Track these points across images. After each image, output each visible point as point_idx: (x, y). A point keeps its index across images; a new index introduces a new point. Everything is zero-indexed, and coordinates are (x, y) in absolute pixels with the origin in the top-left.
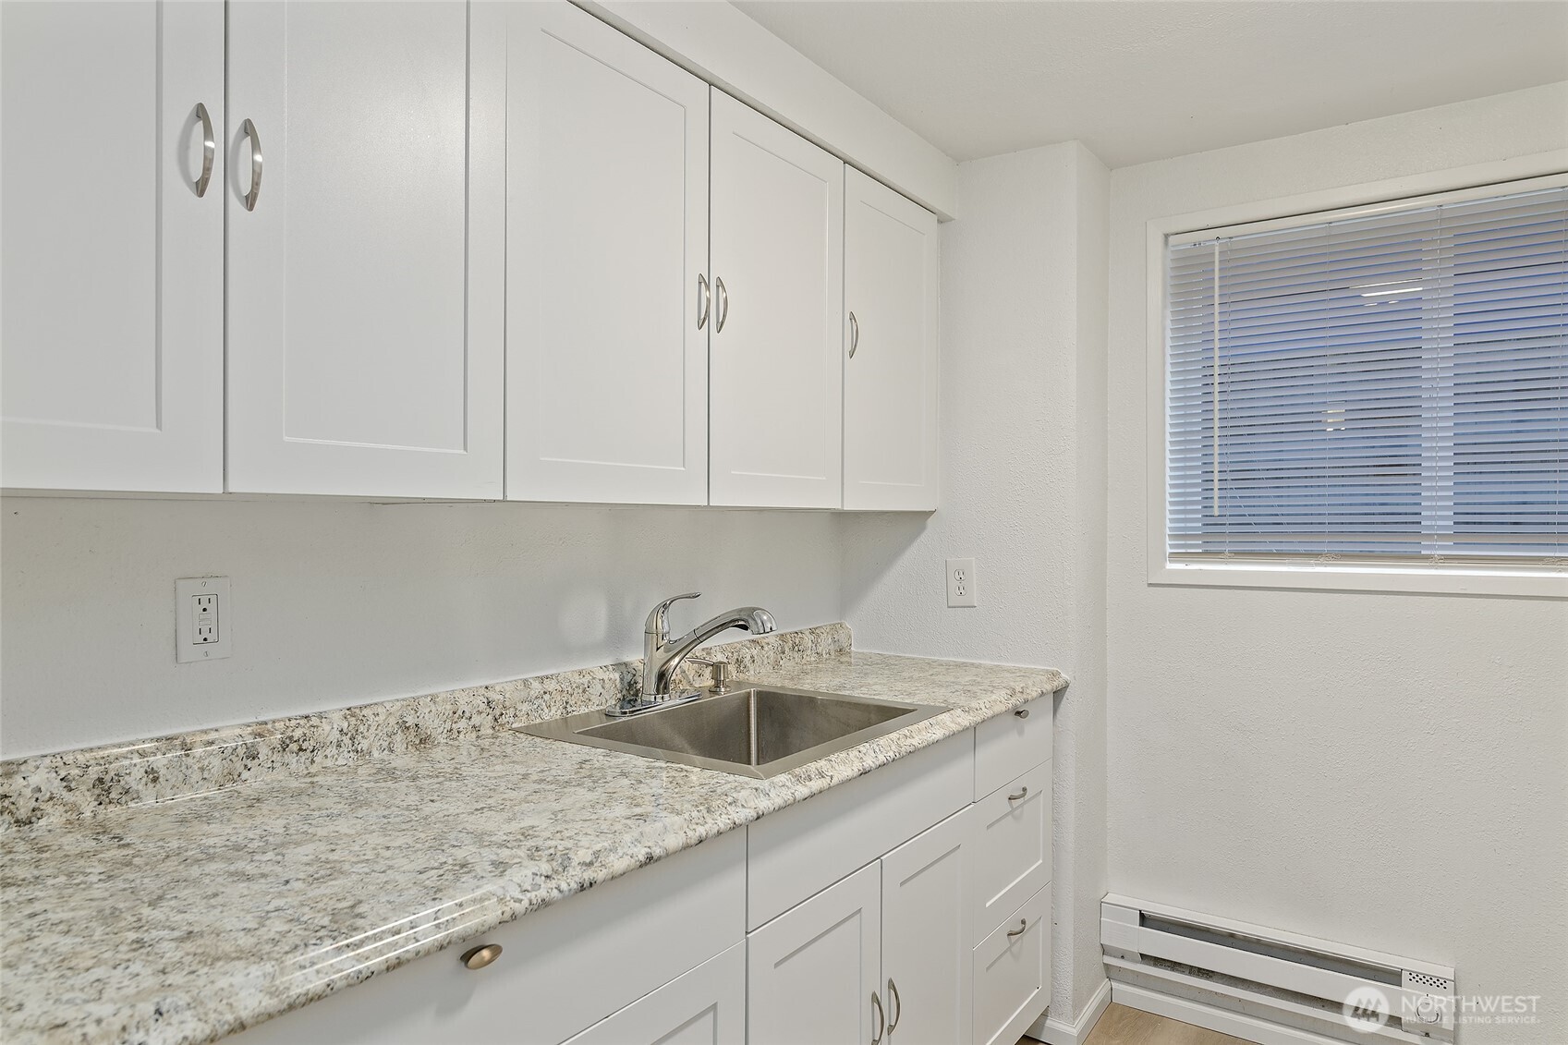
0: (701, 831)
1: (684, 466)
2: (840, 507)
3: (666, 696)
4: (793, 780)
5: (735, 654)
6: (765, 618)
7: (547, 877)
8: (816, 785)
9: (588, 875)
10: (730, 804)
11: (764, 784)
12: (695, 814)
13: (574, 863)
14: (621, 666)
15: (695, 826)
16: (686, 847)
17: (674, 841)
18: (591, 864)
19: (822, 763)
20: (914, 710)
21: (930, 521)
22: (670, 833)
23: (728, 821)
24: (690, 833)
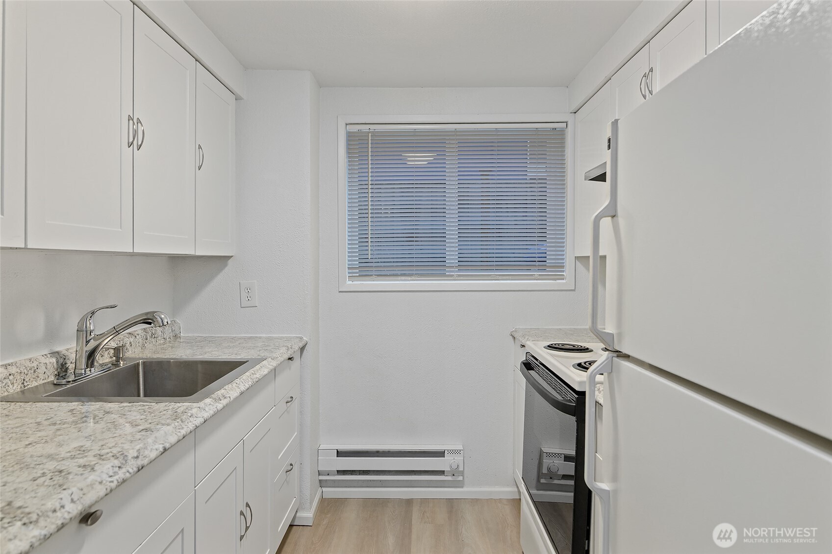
0: (183, 432)
1: (121, 228)
2: (194, 253)
3: (93, 369)
4: (213, 401)
5: (121, 342)
6: (163, 316)
7: (119, 467)
8: (224, 402)
9: (140, 462)
10: (190, 417)
11: (201, 404)
12: (176, 424)
13: (130, 457)
14: (54, 354)
15: (179, 430)
16: (179, 441)
17: (173, 439)
18: (137, 457)
19: (222, 391)
20: (247, 362)
21: (230, 261)
22: (168, 434)
23: (193, 425)
24: (179, 434)
